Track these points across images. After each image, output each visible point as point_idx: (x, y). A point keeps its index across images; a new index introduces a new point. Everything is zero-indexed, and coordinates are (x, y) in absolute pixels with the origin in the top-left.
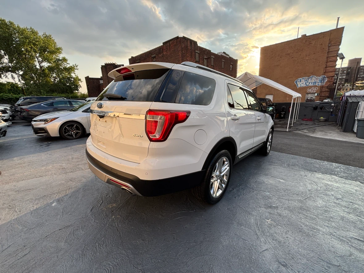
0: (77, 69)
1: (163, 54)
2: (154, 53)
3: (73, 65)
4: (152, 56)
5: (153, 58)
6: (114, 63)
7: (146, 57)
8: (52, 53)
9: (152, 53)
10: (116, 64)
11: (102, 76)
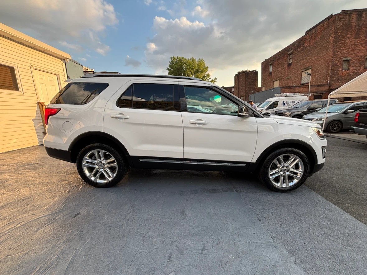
0: (216, 81)
1: (304, 46)
2: (292, 48)
3: (214, 79)
4: (288, 53)
5: (290, 55)
6: (246, 70)
7: (280, 56)
8: (202, 72)
9: (289, 49)
10: (248, 71)
11: (234, 84)
